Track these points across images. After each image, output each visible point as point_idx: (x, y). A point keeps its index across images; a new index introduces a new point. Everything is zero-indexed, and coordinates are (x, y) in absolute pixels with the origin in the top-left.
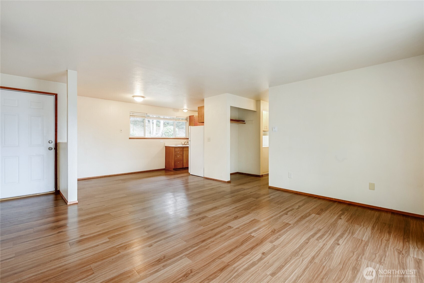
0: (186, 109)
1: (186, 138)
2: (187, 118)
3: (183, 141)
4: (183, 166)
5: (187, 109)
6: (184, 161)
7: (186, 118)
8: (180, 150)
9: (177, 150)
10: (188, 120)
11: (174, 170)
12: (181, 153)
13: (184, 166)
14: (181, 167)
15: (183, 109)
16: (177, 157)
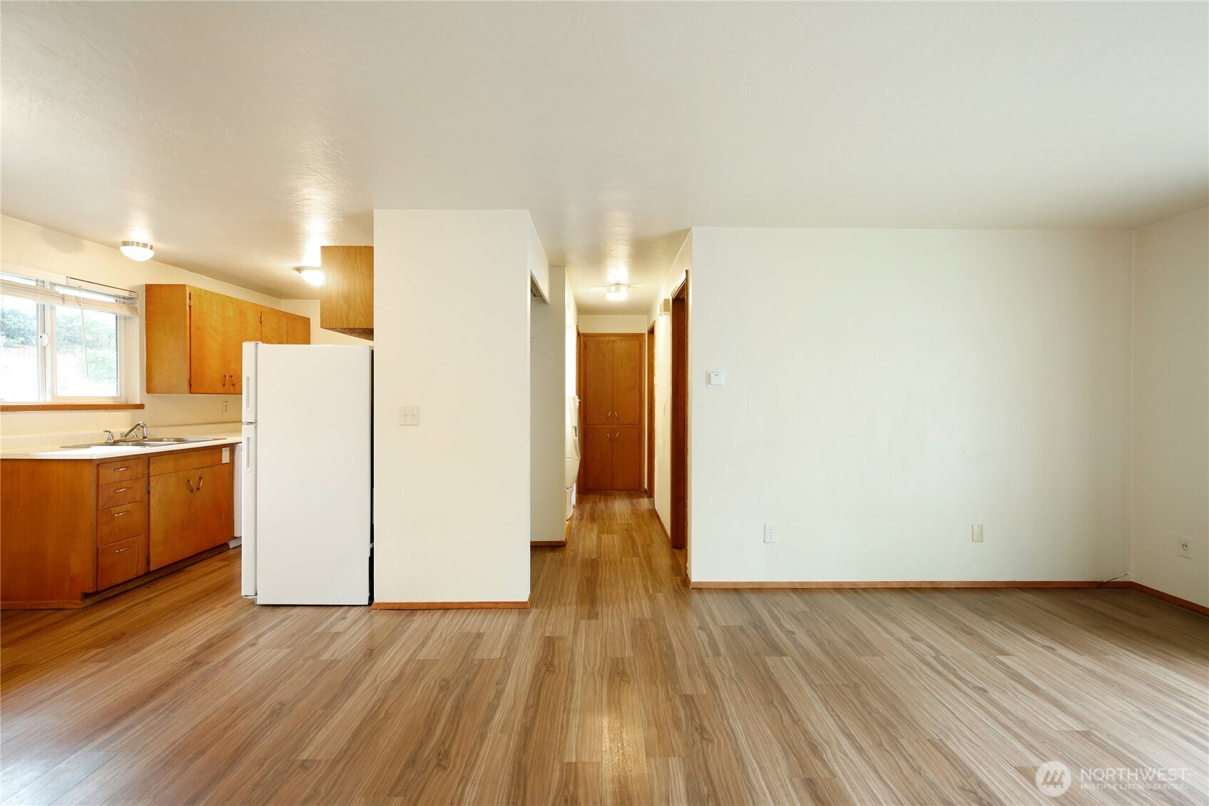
0: (145, 245)
1: (122, 401)
2: (134, 295)
3: (120, 422)
4: (148, 564)
5: (151, 248)
6: (152, 536)
7: (126, 294)
8: (128, 473)
9: (108, 475)
10: (141, 304)
11: (88, 602)
12: (139, 493)
13: (152, 559)
14: (136, 568)
15: (125, 244)
16: (113, 518)
